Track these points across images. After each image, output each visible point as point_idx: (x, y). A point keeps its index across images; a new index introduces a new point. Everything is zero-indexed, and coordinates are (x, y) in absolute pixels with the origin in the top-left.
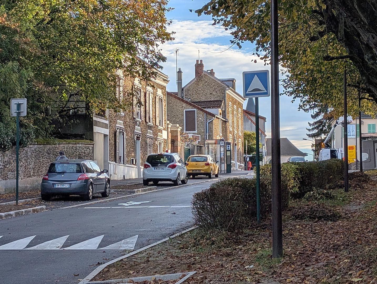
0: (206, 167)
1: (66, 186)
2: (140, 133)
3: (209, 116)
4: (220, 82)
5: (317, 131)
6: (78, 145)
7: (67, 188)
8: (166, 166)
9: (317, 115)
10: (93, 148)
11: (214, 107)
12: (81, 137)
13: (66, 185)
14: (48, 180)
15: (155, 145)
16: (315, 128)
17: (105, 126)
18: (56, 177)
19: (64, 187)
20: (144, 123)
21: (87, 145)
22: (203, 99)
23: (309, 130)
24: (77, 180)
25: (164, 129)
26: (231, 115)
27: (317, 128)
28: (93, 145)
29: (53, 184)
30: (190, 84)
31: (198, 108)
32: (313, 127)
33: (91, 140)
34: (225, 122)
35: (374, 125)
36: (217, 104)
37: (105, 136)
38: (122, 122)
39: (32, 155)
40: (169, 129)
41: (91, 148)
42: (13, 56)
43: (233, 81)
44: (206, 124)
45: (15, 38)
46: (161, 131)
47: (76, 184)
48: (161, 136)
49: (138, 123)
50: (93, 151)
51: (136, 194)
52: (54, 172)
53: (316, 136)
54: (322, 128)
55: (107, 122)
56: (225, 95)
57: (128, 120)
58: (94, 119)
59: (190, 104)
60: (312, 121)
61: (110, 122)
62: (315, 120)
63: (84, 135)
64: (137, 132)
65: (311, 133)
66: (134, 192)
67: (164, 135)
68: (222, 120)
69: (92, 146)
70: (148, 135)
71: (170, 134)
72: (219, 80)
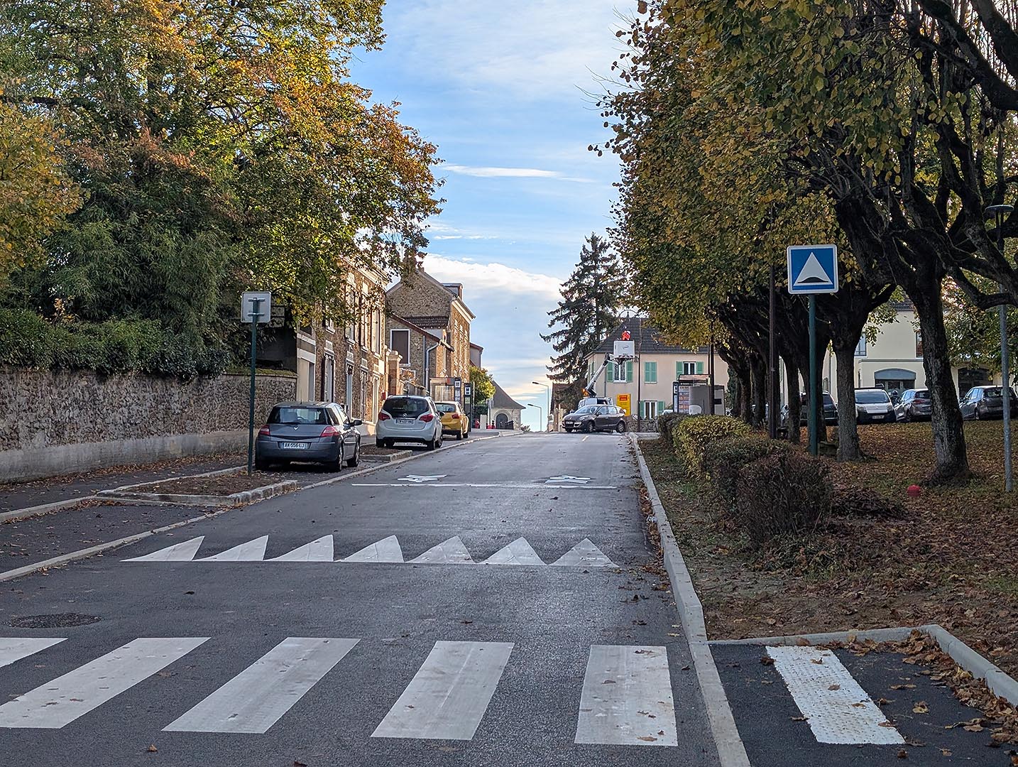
0: (454, 422)
1: (302, 446)
2: (352, 363)
3: (431, 341)
4: (442, 288)
5: (562, 370)
6: (278, 379)
7: (302, 450)
8: (416, 418)
9: (565, 345)
10: (296, 384)
11: (436, 326)
12: (276, 365)
13: (302, 444)
14: (270, 436)
15: (370, 384)
16: (560, 366)
17: (311, 349)
18: (282, 429)
19: (298, 448)
20: (358, 346)
21: (289, 380)
22: (415, 314)
23: (551, 369)
24: (320, 437)
25: (381, 358)
26: (456, 341)
27: (562, 366)
28: (296, 379)
29: (279, 442)
30: (394, 290)
31: (413, 328)
32: (558, 364)
33: (293, 371)
34: (449, 350)
35: (654, 364)
36: (442, 321)
37: (311, 364)
38: (331, 343)
39: (219, 392)
40: (387, 358)
41: (293, 384)
42: (198, 223)
43: (459, 288)
44: (426, 354)
45: (205, 193)
46: (376, 361)
47: (318, 444)
48: (377, 370)
49: (350, 346)
50: (296, 390)
51: (392, 462)
52: (278, 421)
53: (561, 378)
54: (571, 366)
55: (314, 343)
56: (449, 309)
57: (338, 341)
58: (299, 336)
59: (401, 321)
60: (557, 355)
61: (317, 342)
62: (561, 354)
63: (281, 362)
64: (349, 362)
65: (553, 373)
66: (389, 460)
67: (381, 368)
68: (446, 347)
69: (294, 381)
70: (363, 367)
71: (387, 366)
72: (441, 285)
